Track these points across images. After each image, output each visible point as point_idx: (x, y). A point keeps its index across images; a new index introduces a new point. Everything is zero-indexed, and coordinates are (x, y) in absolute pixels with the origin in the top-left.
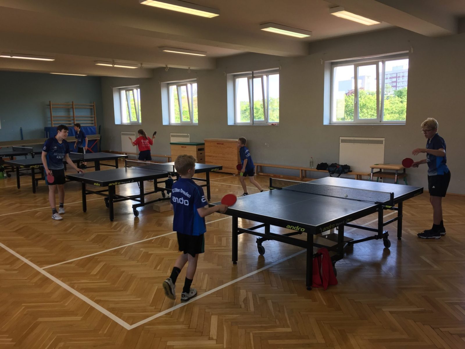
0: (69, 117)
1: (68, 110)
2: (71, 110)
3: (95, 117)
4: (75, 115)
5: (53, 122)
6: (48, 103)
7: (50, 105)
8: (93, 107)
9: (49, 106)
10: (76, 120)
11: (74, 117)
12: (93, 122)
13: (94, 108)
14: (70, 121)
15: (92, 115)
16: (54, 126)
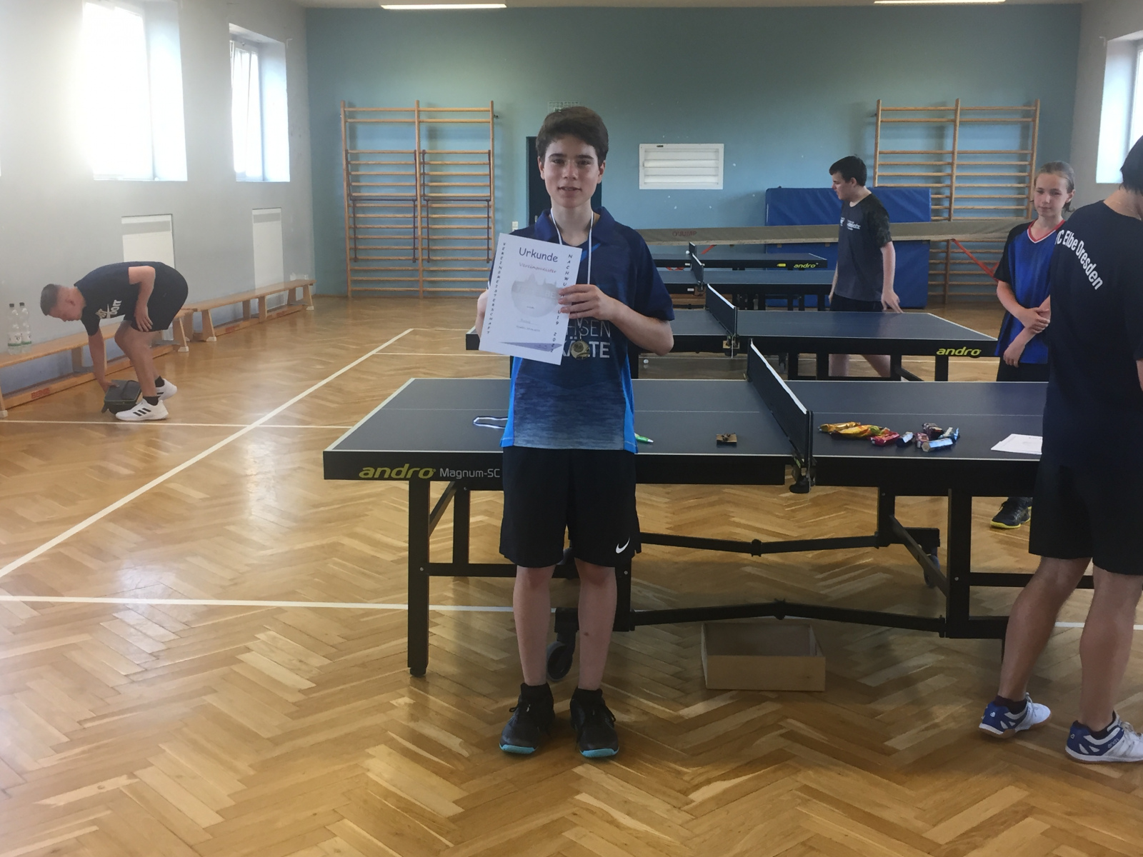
0: (939, 156)
1: (939, 131)
2: (950, 132)
3: (1032, 155)
4: (957, 150)
5: (877, 170)
6: (872, 107)
7: (876, 115)
8: (1030, 120)
9: (873, 120)
10: (961, 167)
11: (953, 153)
12: (1026, 174)
13: (1034, 121)
14: (939, 168)
15: (1024, 146)
16: (882, 185)
